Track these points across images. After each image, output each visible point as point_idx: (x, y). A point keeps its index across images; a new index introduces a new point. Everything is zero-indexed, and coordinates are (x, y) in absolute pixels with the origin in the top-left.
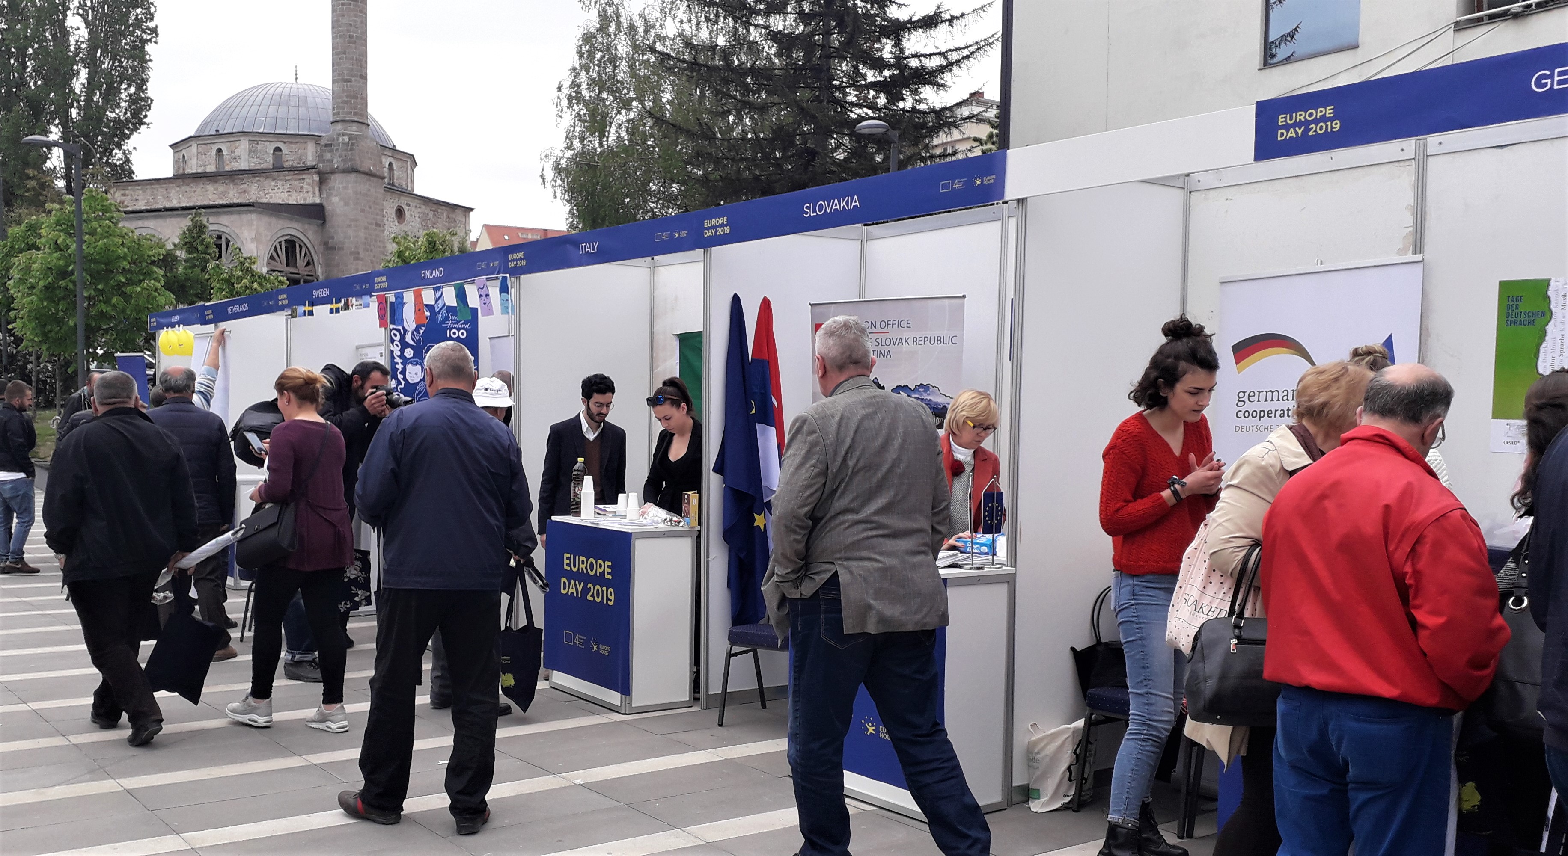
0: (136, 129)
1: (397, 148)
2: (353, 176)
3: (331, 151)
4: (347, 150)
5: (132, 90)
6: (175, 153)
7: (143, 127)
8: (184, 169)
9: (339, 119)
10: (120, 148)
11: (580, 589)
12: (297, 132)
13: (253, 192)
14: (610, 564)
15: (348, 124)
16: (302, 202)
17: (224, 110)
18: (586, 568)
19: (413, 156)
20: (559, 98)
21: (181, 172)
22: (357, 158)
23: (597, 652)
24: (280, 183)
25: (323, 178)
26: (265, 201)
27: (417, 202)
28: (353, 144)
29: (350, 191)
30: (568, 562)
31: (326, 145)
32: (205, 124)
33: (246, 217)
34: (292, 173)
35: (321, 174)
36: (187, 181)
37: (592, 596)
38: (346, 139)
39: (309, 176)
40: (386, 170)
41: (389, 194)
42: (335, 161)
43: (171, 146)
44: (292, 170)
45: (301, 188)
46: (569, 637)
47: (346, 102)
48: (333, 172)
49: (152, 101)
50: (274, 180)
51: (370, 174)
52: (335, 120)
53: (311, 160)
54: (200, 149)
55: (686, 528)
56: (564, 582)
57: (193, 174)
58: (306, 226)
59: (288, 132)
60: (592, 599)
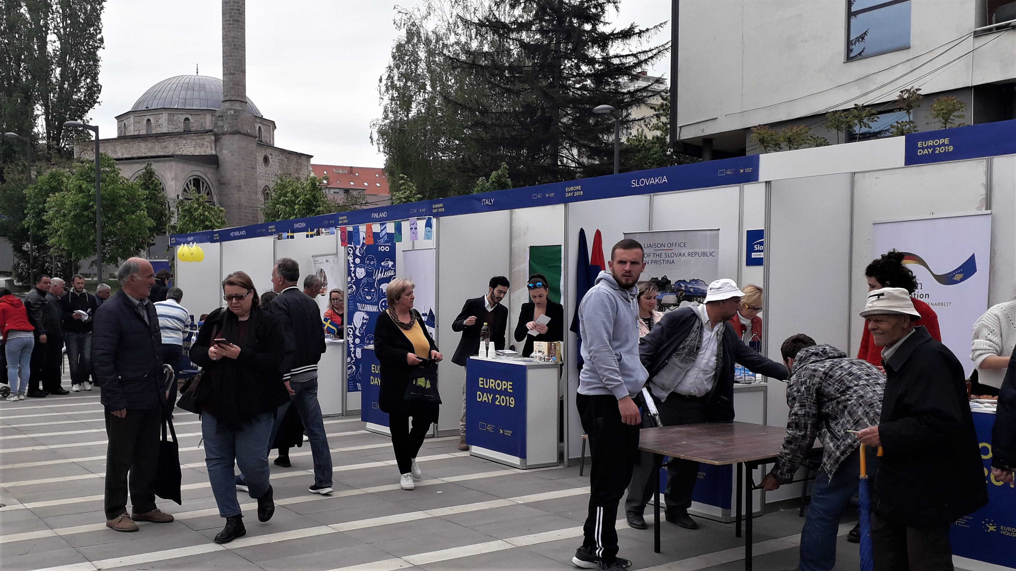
0: (92, 106)
1: (264, 117)
2: (237, 137)
3: (222, 120)
4: (232, 119)
5: (88, 80)
6: (118, 122)
7: (96, 105)
8: (125, 133)
9: (227, 99)
10: (81, 119)
11: (490, 398)
12: (199, 108)
13: (171, 147)
14: (511, 383)
15: (233, 103)
16: (203, 154)
17: (150, 94)
18: (495, 386)
19: (274, 122)
20: (379, 86)
21: (123, 134)
22: (240, 125)
23: (503, 434)
24: (189, 141)
25: (217, 138)
26: (179, 153)
27: (277, 152)
28: (237, 116)
29: (235, 146)
30: (482, 382)
31: (219, 117)
32: (138, 103)
33: (167, 164)
34: (197, 135)
35: (216, 135)
36: (127, 140)
37: (499, 402)
38: (232, 112)
39: (208, 137)
40: (257, 132)
41: (259, 147)
42: (225, 127)
43: (116, 118)
44: (197, 133)
45: (203, 144)
46: (483, 426)
47: (231, 88)
48: (224, 134)
49: (101, 86)
50: (185, 139)
51: (247, 135)
52: (225, 99)
53: (208, 126)
54: (136, 120)
55: (553, 363)
56: (479, 395)
57: (131, 136)
58: (207, 170)
59: (194, 108)
60: (499, 404)
